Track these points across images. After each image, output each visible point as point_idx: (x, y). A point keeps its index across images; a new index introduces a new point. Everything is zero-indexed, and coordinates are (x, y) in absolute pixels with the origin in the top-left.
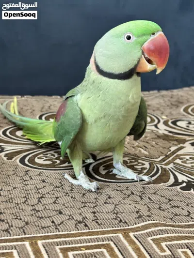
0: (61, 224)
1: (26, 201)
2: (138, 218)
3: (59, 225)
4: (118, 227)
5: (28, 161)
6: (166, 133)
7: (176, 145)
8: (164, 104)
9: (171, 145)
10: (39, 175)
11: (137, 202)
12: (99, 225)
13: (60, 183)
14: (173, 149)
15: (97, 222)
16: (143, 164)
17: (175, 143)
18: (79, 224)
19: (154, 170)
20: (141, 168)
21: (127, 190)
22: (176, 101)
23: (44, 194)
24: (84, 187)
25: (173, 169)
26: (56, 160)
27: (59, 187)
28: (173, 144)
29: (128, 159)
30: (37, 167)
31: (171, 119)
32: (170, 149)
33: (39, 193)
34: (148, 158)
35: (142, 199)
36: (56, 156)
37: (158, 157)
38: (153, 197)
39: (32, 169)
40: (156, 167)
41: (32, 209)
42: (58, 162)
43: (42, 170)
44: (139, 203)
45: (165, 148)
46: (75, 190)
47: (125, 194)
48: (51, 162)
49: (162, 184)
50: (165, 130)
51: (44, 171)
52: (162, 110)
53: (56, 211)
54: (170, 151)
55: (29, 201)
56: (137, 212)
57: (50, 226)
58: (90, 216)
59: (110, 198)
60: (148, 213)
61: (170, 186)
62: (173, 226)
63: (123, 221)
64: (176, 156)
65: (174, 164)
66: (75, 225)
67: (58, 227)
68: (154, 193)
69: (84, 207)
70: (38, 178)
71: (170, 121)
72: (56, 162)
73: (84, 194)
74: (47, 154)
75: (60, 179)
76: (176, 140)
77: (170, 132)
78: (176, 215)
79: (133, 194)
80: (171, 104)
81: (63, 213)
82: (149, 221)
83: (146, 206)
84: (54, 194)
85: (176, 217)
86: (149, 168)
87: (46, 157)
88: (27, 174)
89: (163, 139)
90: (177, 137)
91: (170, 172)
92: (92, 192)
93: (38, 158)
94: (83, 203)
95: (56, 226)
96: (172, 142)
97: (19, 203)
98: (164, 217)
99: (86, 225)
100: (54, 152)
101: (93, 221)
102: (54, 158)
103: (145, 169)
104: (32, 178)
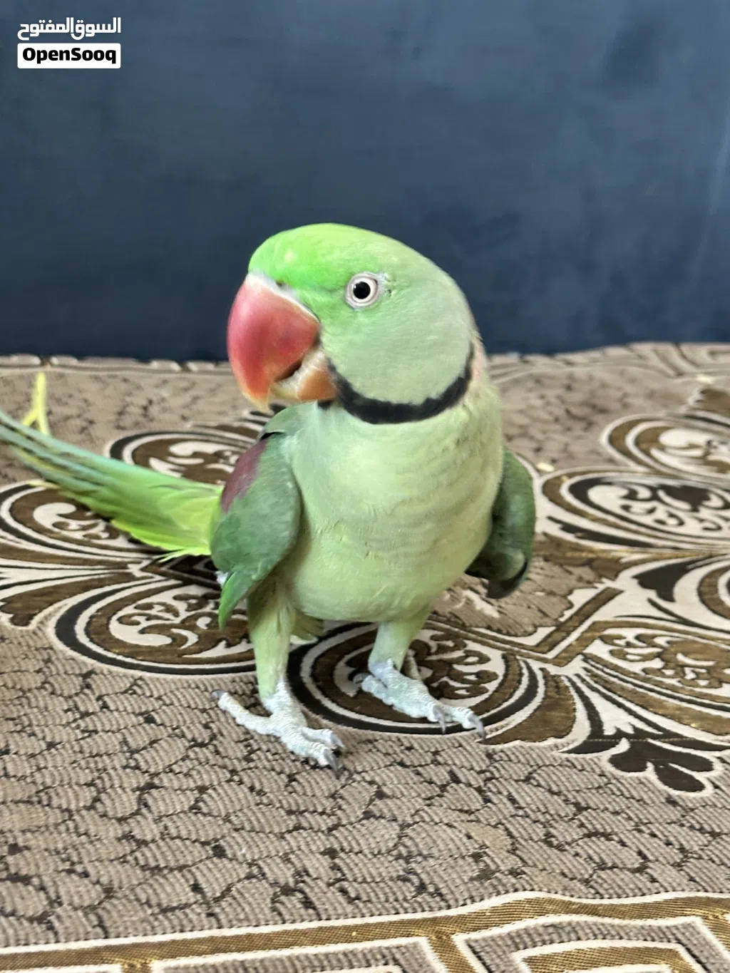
0: (223, 896)
1: (96, 800)
2: (479, 878)
3: (217, 900)
4: (415, 911)
5: (88, 632)
6: (555, 530)
7: (590, 584)
8: (544, 415)
9: (572, 581)
10: (130, 691)
11: (469, 812)
12: (351, 901)
13: (206, 726)
14: (580, 597)
15: (344, 891)
16: (483, 659)
17: (586, 573)
18: (283, 898)
19: (519, 682)
20: (478, 674)
21: (438, 763)
22: (584, 404)
23: (157, 774)
24: (290, 747)
25: (583, 681)
26: (184, 633)
27: (202, 745)
28: (580, 579)
29: (433, 638)
30: (120, 658)
31: (570, 476)
32: (570, 598)
33: (137, 767)
34: (499, 631)
35: (487, 800)
36: (184, 615)
37: (530, 629)
38: (527, 795)
39: (105, 667)
40: (525, 671)
41: (120, 834)
42: (192, 638)
43: (138, 673)
44: (478, 821)
45: (551, 593)
46: (261, 760)
47: (431, 782)
48: (168, 641)
49: (551, 741)
50: (551, 518)
51: (147, 675)
52: (539, 436)
53: (204, 844)
54: (571, 605)
55: (108, 802)
56: (477, 857)
57: (187, 905)
58: (319, 866)
59: (380, 795)
60: (513, 862)
61: (577, 750)
62: (593, 911)
63: (431, 889)
64: (590, 629)
65: (587, 658)
66: (273, 901)
67: (217, 910)
68: (528, 779)
69: (298, 827)
70: (130, 703)
71: (567, 483)
72: (185, 639)
73: (292, 778)
74: (150, 606)
75: (204, 711)
76: (589, 563)
77: (568, 528)
78: (602, 866)
79: (456, 780)
80: (568, 412)
81: (229, 853)
82: (516, 890)
83: (501, 831)
84: (187, 775)
85: (603, 874)
86: (506, 676)
87: (149, 618)
88: (88, 686)
89: (546, 560)
90: (591, 551)
91: (573, 692)
92: (316, 767)
93: (120, 620)
94: (290, 812)
95: (207, 903)
96: (577, 571)
97: (73, 807)
98: (564, 875)
99: (308, 904)
100: (175, 598)
101: (329, 885)
102: (177, 621)
103: (490, 676)
104: (105, 706)
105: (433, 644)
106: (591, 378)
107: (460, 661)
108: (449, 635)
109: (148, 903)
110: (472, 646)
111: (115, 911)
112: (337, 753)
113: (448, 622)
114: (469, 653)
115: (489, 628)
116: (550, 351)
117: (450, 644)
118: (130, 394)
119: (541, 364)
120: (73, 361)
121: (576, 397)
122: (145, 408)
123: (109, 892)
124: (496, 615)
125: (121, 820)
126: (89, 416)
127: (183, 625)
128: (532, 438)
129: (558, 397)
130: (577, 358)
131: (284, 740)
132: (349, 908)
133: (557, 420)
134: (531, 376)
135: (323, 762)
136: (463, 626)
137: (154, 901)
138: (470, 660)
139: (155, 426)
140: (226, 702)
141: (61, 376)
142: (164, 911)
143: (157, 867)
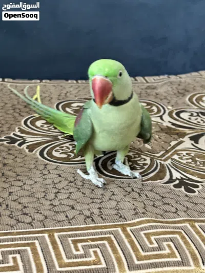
0: (73, 218)
1: (45, 196)
2: (135, 215)
3: (71, 219)
4: (118, 222)
5: (47, 154)
6: (170, 125)
7: (176, 140)
8: (172, 93)
9: (172, 138)
10: (56, 169)
11: (135, 199)
12: (103, 220)
13: (74, 178)
14: (173, 143)
15: (102, 217)
17: (176, 136)
18: (87, 219)
19: (153, 166)
21: (129, 186)
22: (183, 89)
23: (60, 189)
24: (93, 183)
25: (170, 165)
27: (72, 182)
28: (174, 138)
30: (54, 160)
31: (176, 110)
32: (171, 143)
33: (56, 188)
34: (151, 153)
35: (140, 196)
36: (71, 149)
37: (159, 152)
38: (150, 194)
39: (51, 163)
40: (155, 163)
41: (50, 204)
42: (72, 155)
43: (58, 164)
44: (137, 201)
45: (166, 142)
46: (86, 186)
47: (126, 191)
48: (66, 156)
49: (159, 181)
50: (169, 122)
51: (60, 165)
52: (169, 99)
53: (70, 206)
54: (170, 145)
55: (48, 196)
56: (135, 209)
57: (64, 220)
58: (96, 211)
59: (113, 194)
60: (144, 210)
61: (165, 183)
63: (123, 217)
64: (175, 151)
65: (172, 159)
66: (85, 220)
67: (71, 222)
68: (151, 190)
69: (93, 202)
70: (56, 172)
71: (175, 112)
72: (70, 155)
73: (93, 190)
74: (63, 147)
75: (73, 174)
76: (177, 134)
77: (173, 124)
79: (133, 190)
80: (178, 92)
81: (75, 208)
82: (143, 217)
83: (142, 203)
84: (68, 190)
85: (166, 213)
86: (150, 164)
87: (63, 150)
88: (46, 168)
89: (166, 133)
90: (178, 130)
91: (167, 168)
93: (55, 151)
94: (91, 199)
95: (69, 220)
96: (173, 136)
97: (39, 197)
98: (156, 213)
99: (93, 220)
100: (70, 145)
101: (98, 216)
102: (69, 151)
103: (147, 164)
104: (49, 173)
105: (133, 156)
106: (185, 82)
107: (139, 160)
108: (137, 154)
109: (55, 220)
110: (143, 156)
111: (47, 222)
112: (104, 184)
113: (138, 150)
114: (142, 158)
115: (148, 152)
116: (176, 74)
117: (137, 156)
118: (62, 90)
119: (173, 78)
120: (48, 81)
121: (181, 87)
122: (66, 94)
123: (46, 217)
124: (150, 148)
125: (51, 200)
126: (51, 96)
127: (71, 152)
128: (168, 99)
129: (176, 88)
130: (183, 76)
131: (92, 181)
132: (103, 221)
133: (175, 94)
134: (169, 82)
135: (101, 186)
136: (141, 151)
137: (56, 219)
138: (142, 160)
139: (68, 99)
140: (79, 171)
141: (45, 85)
142: (59, 222)
143: (58, 212)
